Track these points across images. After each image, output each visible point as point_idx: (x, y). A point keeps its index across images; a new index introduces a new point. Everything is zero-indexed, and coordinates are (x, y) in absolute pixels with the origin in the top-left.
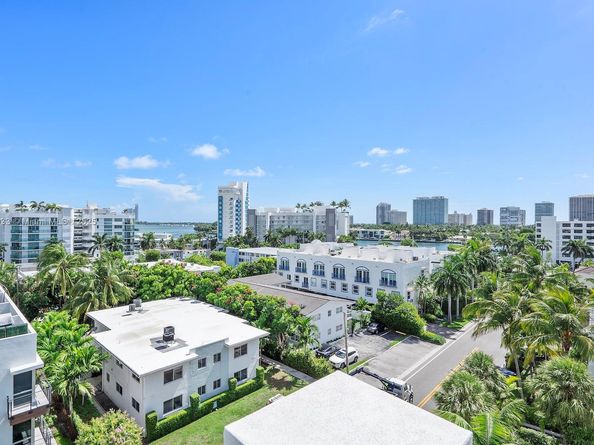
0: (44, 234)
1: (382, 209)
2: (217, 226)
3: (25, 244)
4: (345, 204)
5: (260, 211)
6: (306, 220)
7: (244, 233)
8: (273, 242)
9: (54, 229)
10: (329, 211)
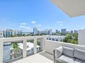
0: (10, 34)
1: (57, 31)
2: (33, 33)
3: (8, 35)
4: (51, 30)
5: (39, 31)
6: (46, 32)
7: (37, 34)
8: (41, 35)
9: (12, 33)
10: (49, 31)
